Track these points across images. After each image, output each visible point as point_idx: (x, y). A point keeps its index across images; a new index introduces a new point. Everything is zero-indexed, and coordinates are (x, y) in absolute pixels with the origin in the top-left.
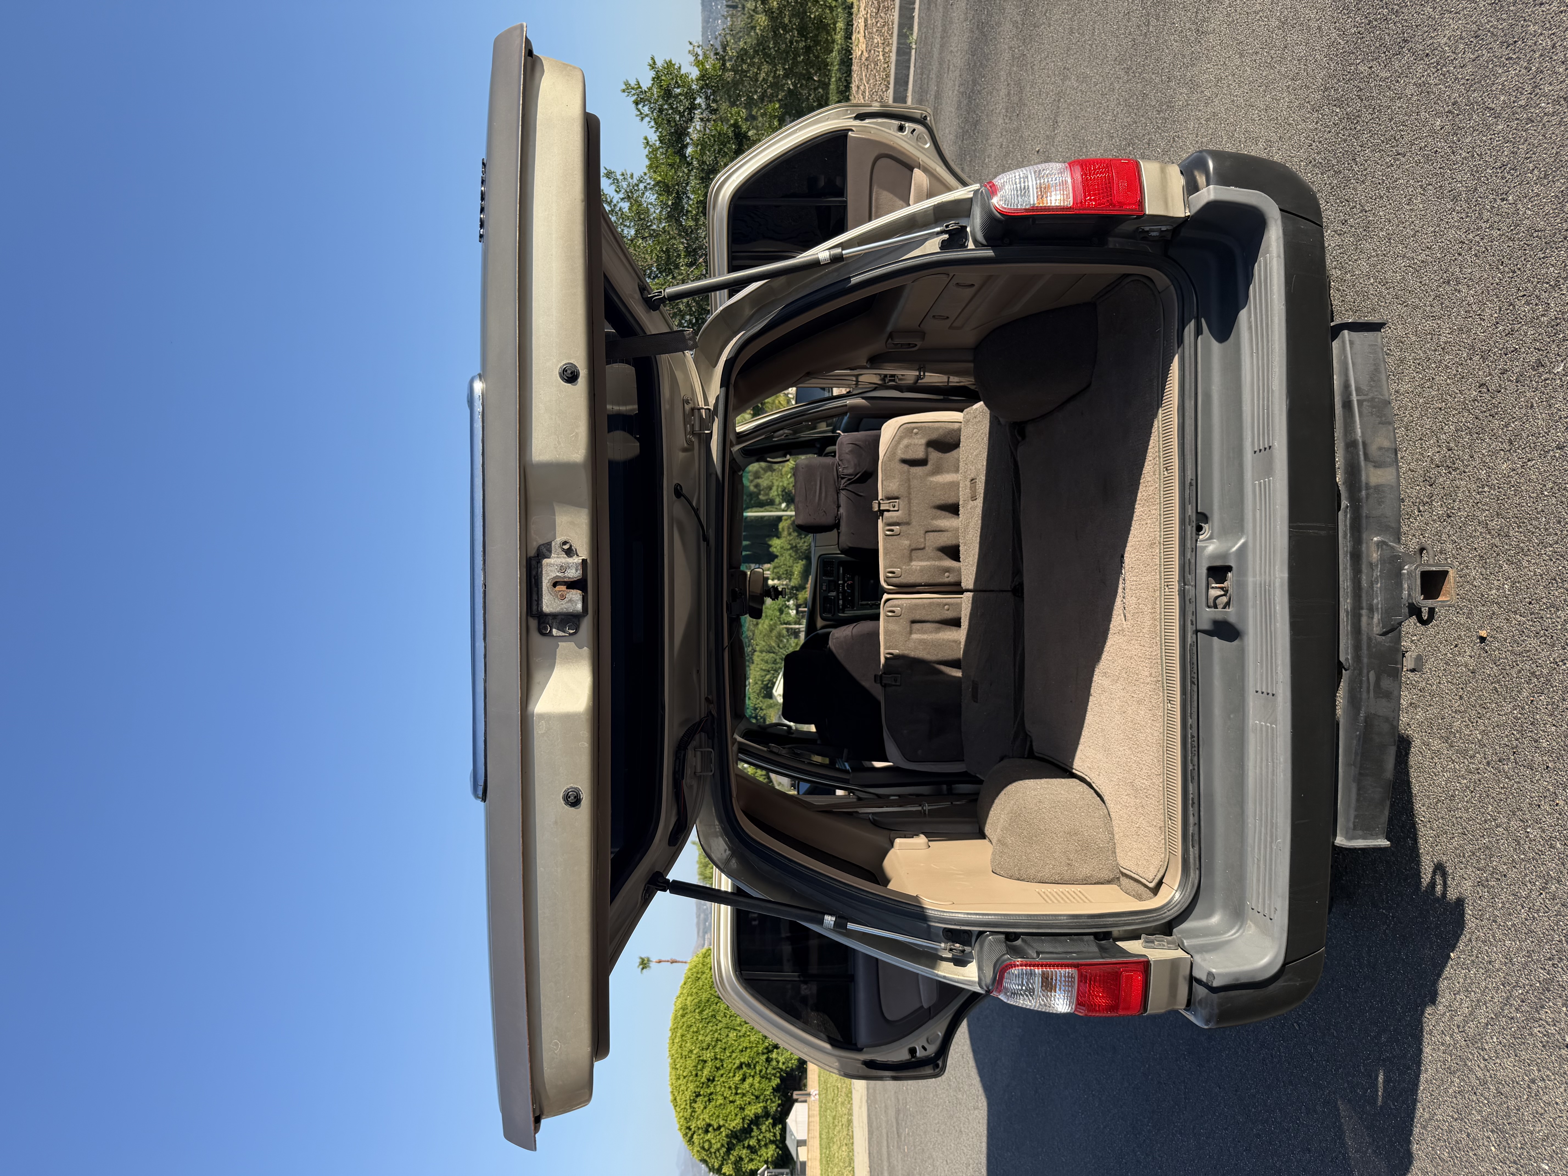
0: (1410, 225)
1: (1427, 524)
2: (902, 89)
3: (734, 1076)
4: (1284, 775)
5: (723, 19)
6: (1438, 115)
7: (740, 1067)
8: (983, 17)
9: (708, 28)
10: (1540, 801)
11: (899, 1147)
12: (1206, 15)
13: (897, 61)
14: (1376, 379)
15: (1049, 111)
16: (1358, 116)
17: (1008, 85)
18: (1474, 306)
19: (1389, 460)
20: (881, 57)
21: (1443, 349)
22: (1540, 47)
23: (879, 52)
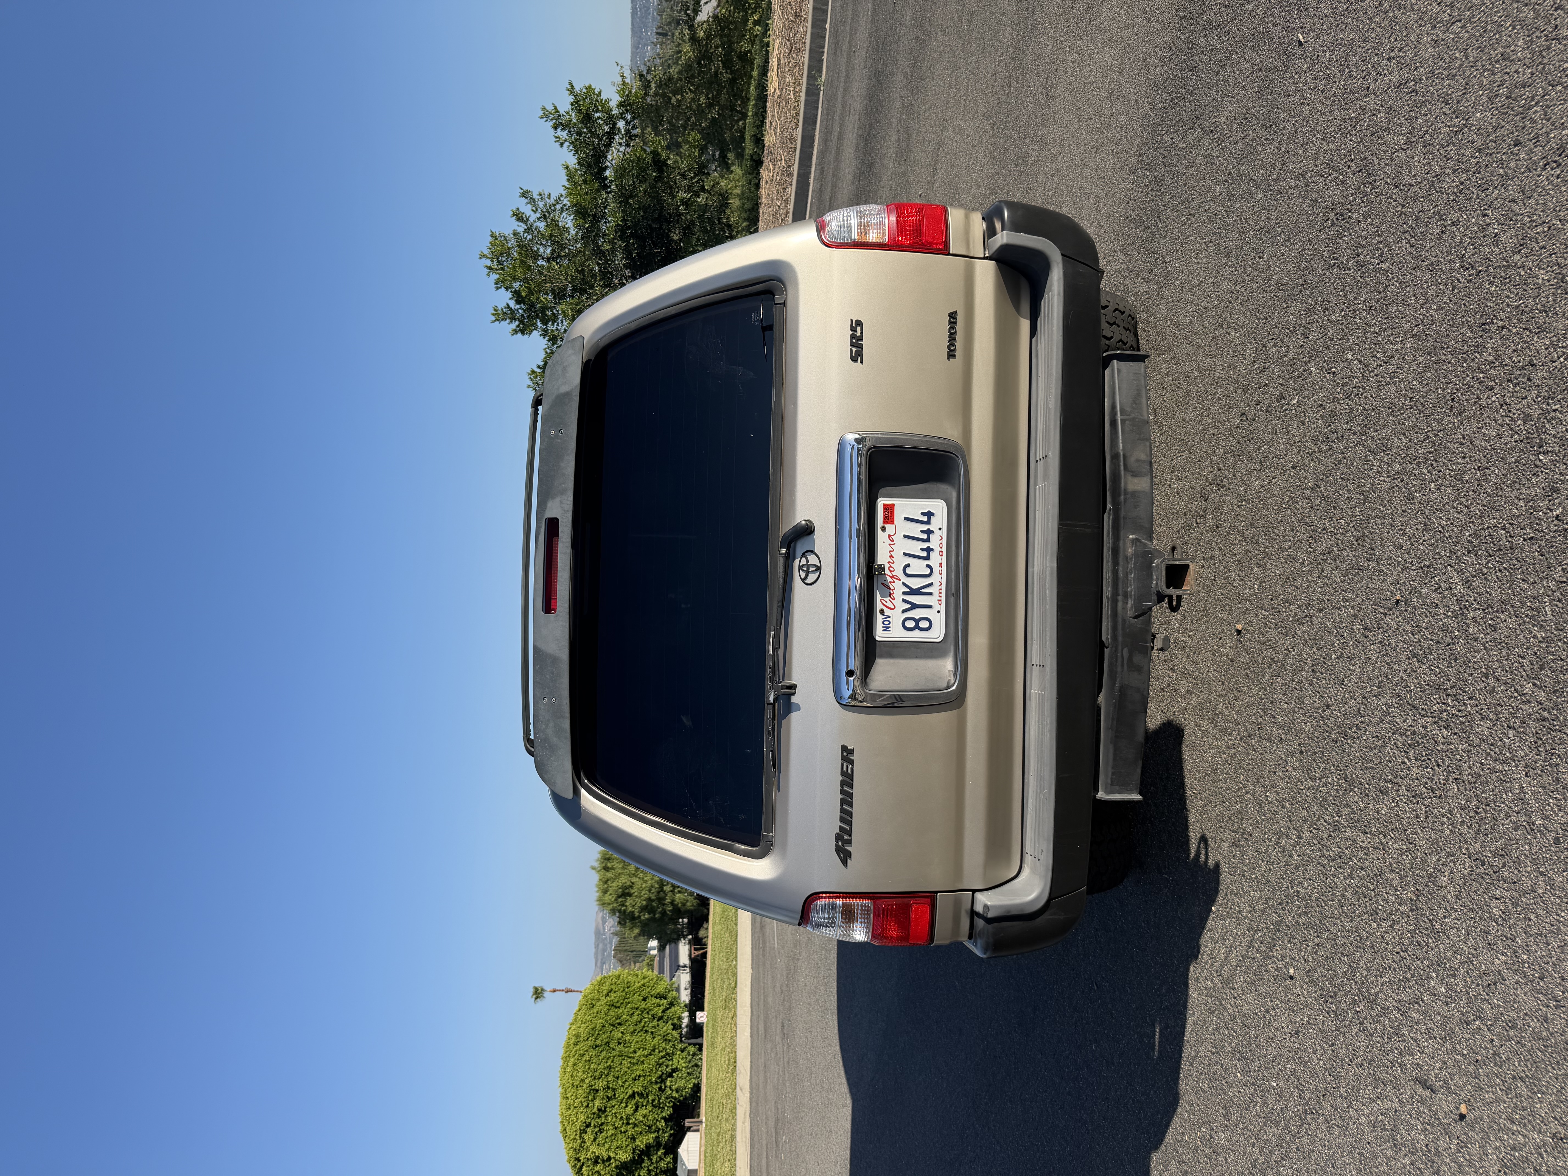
0: (1197, 276)
1: (1202, 534)
2: (810, 128)
3: (627, 1106)
4: (1050, 734)
5: (653, 46)
6: (1218, 183)
7: (632, 1096)
8: (880, 67)
9: (637, 53)
10: (1276, 768)
11: (777, 1157)
12: (1055, 82)
13: (806, 101)
14: (1137, 402)
15: (930, 158)
16: (1162, 180)
17: (898, 131)
18: (1238, 347)
19: (1144, 470)
20: (792, 96)
21: (1217, 383)
22: (1287, 131)
23: (790, 91)
